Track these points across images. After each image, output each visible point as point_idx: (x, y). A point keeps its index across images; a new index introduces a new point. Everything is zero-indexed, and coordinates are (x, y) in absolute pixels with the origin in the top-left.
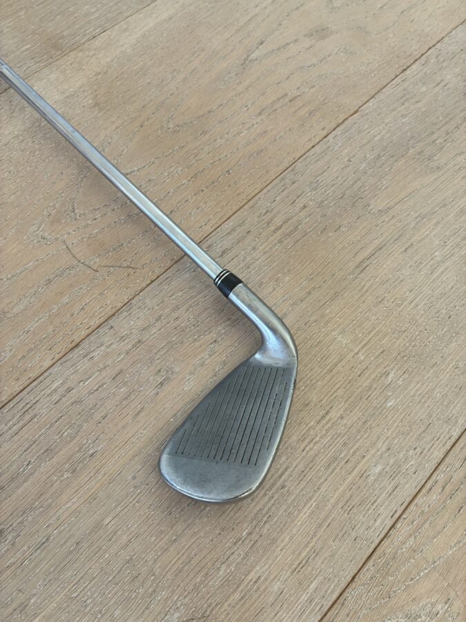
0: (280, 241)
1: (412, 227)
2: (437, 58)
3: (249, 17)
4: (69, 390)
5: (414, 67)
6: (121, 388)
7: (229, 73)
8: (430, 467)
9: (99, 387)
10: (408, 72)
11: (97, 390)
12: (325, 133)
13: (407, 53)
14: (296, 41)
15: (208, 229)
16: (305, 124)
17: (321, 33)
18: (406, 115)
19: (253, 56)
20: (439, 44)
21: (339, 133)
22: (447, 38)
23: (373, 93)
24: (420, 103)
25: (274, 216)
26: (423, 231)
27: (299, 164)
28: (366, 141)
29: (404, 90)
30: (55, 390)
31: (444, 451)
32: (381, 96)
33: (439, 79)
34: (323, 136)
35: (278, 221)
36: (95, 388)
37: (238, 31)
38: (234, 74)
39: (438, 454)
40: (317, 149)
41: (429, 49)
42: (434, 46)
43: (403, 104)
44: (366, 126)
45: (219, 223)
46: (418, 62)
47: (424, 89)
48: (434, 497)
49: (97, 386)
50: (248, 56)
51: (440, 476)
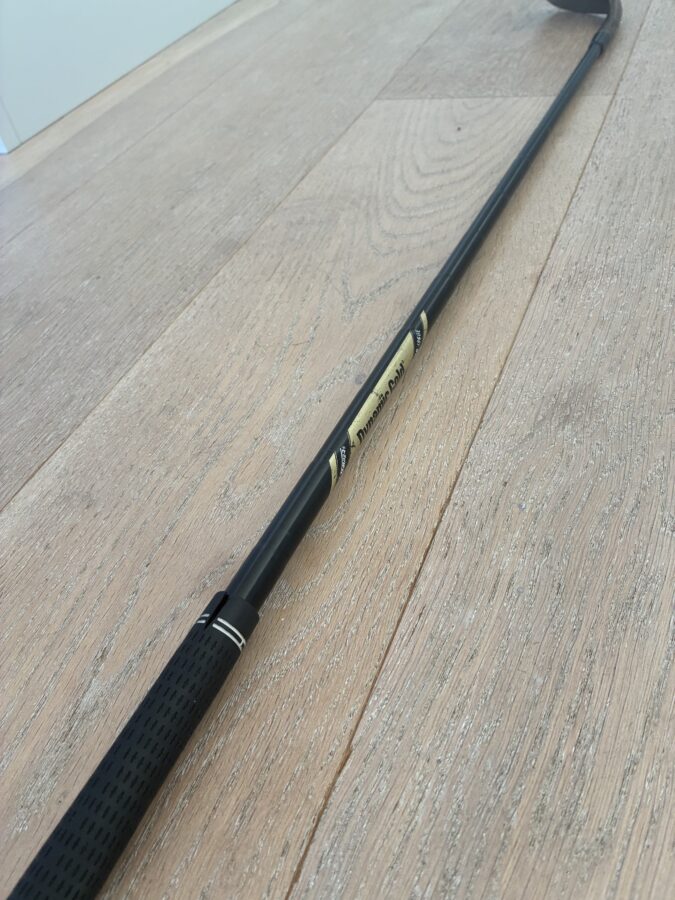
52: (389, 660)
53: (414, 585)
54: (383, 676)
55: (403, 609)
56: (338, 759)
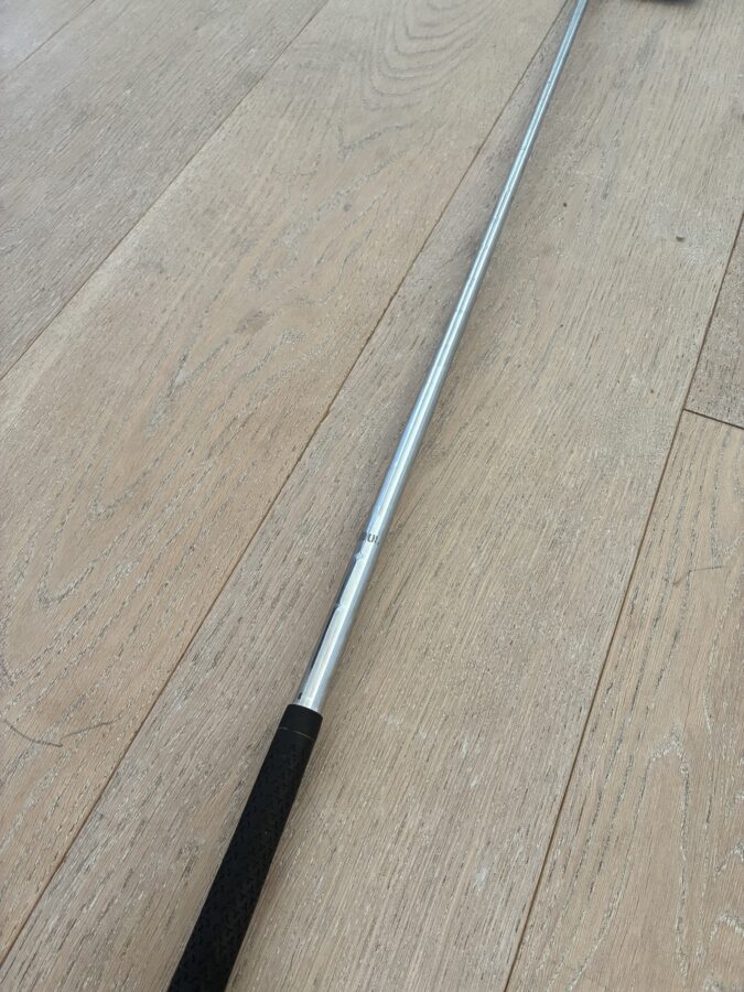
0: (283, 618)
1: (434, 541)
2: (402, 309)
3: (159, 329)
4: (71, 925)
5: (379, 330)
6: (138, 895)
7: (155, 413)
8: (541, 847)
9: (109, 905)
10: (374, 340)
11: (107, 910)
12: (296, 455)
13: (367, 315)
14: (227, 342)
15: (187, 634)
16: (270, 451)
17: (254, 322)
18: (388, 398)
19: (179, 380)
20: (401, 289)
21: (315, 448)
22: (408, 278)
23: (340, 383)
24: (399, 377)
25: (267, 587)
26: (449, 541)
27: (277, 507)
28: (350, 448)
29: (376, 365)
30: (54, 931)
31: (552, 818)
32: (351, 383)
33: (413, 337)
34: (296, 459)
35: (272, 592)
36: (104, 910)
37: (150, 353)
38: (160, 413)
39: (547, 827)
40: (294, 479)
41: (391, 300)
42: (396, 293)
43: (380, 385)
44: (345, 428)
45: (200, 620)
46: (382, 323)
47: (399, 356)
48: (557, 883)
49: (106, 906)
50: (173, 382)
51: (557, 854)
52: (352, 374)
53: (369, 338)
54: (348, 380)
55: (362, 350)
56: (322, 415)
